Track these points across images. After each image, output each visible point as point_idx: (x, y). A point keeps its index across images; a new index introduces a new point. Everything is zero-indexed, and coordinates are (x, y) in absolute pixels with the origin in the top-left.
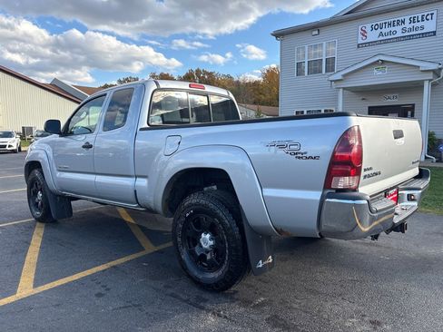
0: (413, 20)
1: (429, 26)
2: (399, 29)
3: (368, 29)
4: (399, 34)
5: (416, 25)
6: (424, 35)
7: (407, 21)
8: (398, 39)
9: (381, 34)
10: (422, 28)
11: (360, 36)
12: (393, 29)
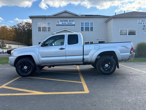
0: (70, 21)
1: (74, 23)
2: (67, 22)
3: (59, 21)
4: (67, 24)
5: (71, 22)
6: (73, 25)
7: (69, 21)
8: (67, 25)
9: (62, 23)
10: (72, 23)
11: (57, 23)
12: (65, 22)
